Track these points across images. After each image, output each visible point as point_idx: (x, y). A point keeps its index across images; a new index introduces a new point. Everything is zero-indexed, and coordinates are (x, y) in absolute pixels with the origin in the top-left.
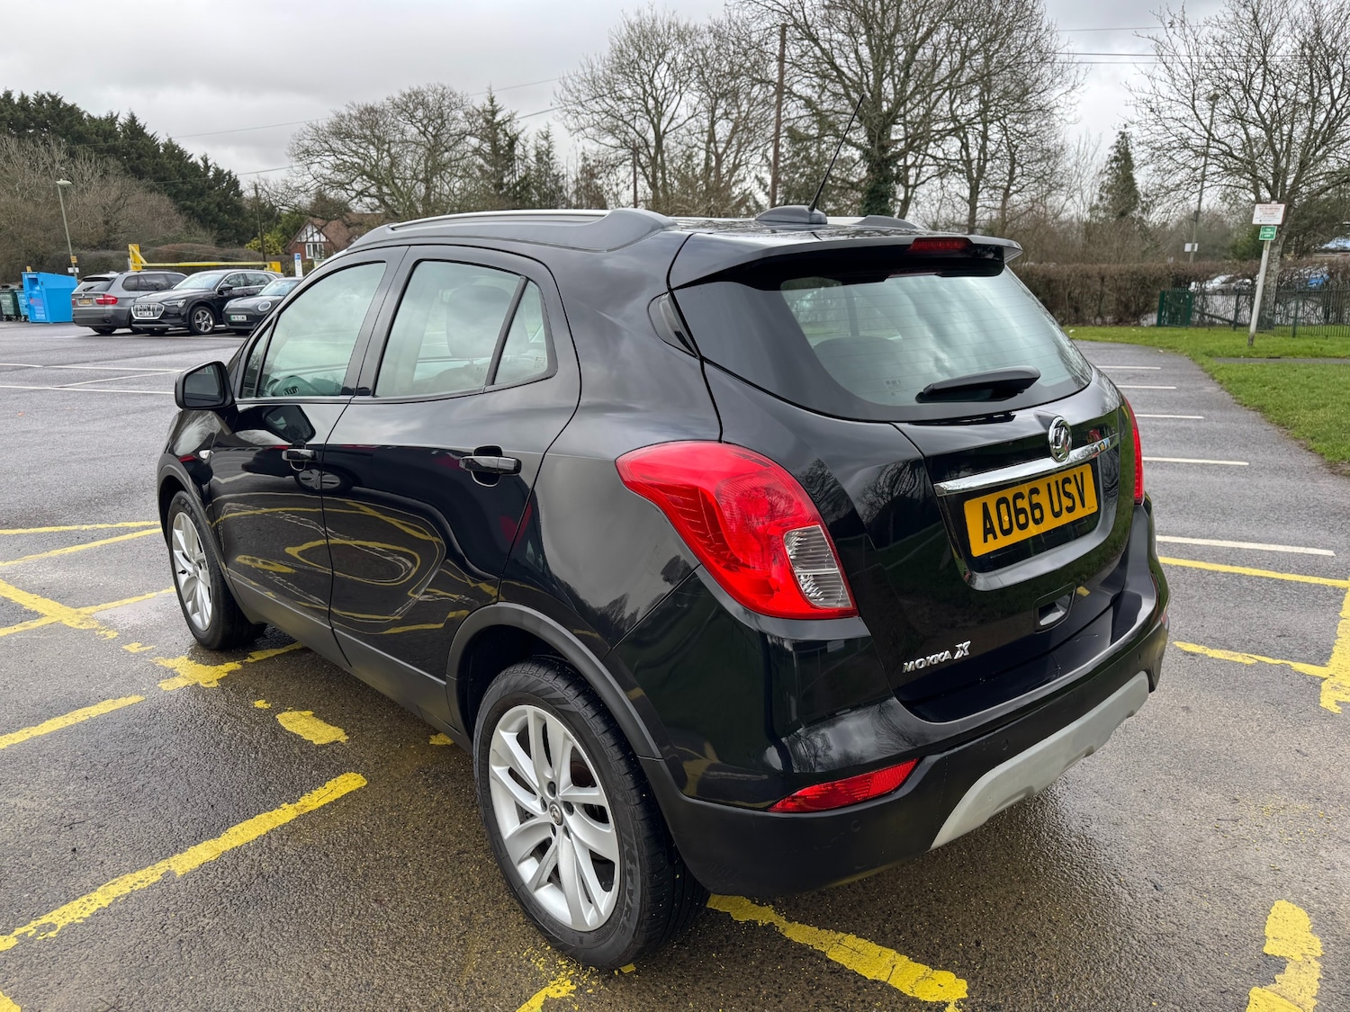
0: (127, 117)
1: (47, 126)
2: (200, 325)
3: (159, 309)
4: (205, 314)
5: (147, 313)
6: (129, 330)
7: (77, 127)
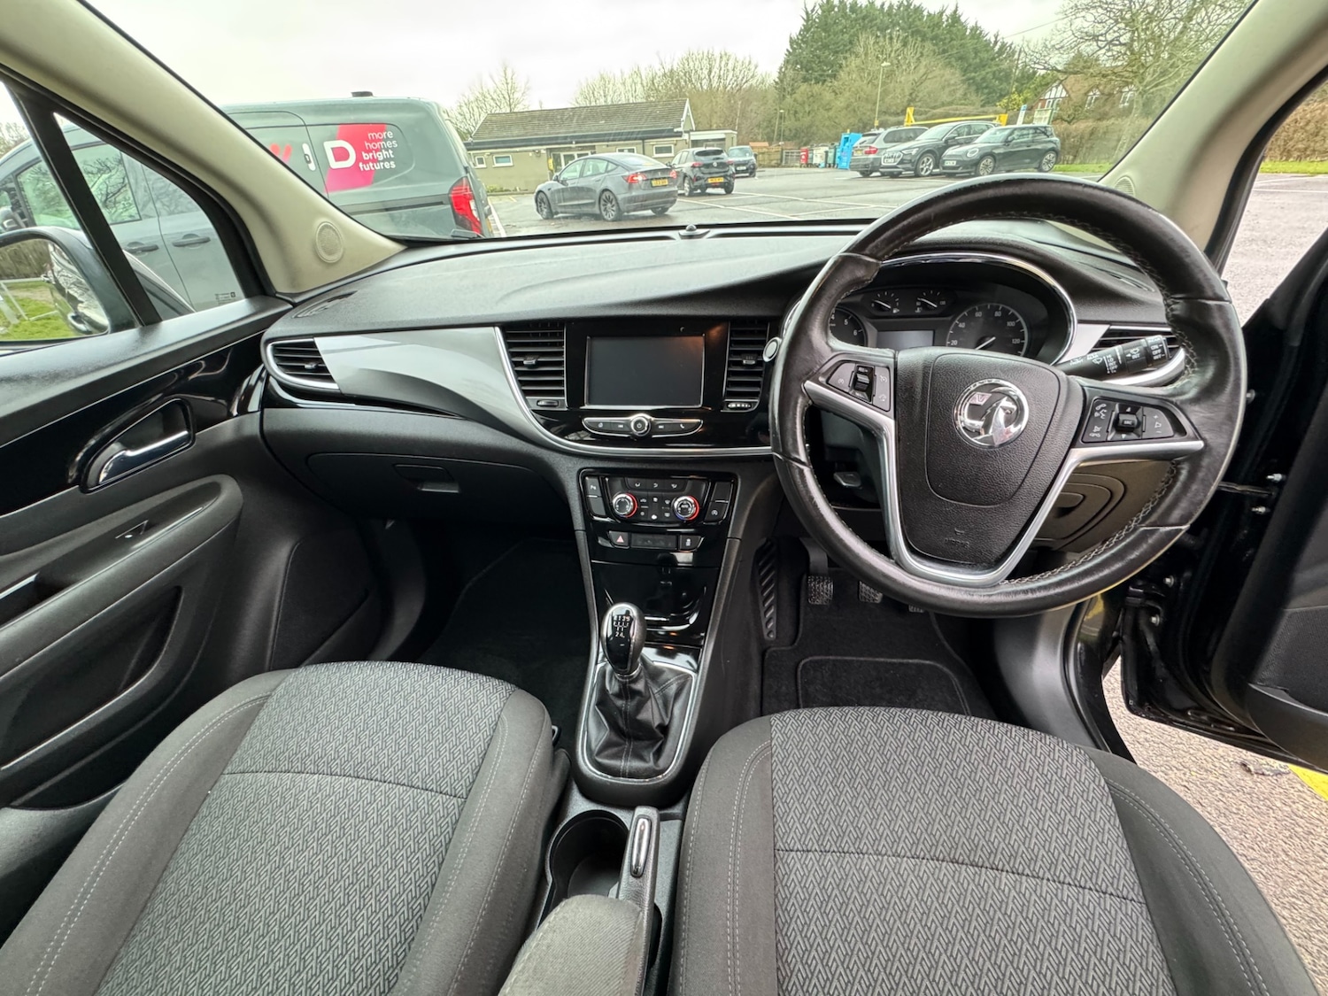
0: (954, 9)
1: (899, 24)
2: (922, 169)
3: (899, 157)
4: (928, 160)
5: (890, 160)
6: (878, 174)
7: (918, 23)
